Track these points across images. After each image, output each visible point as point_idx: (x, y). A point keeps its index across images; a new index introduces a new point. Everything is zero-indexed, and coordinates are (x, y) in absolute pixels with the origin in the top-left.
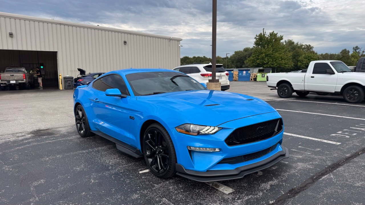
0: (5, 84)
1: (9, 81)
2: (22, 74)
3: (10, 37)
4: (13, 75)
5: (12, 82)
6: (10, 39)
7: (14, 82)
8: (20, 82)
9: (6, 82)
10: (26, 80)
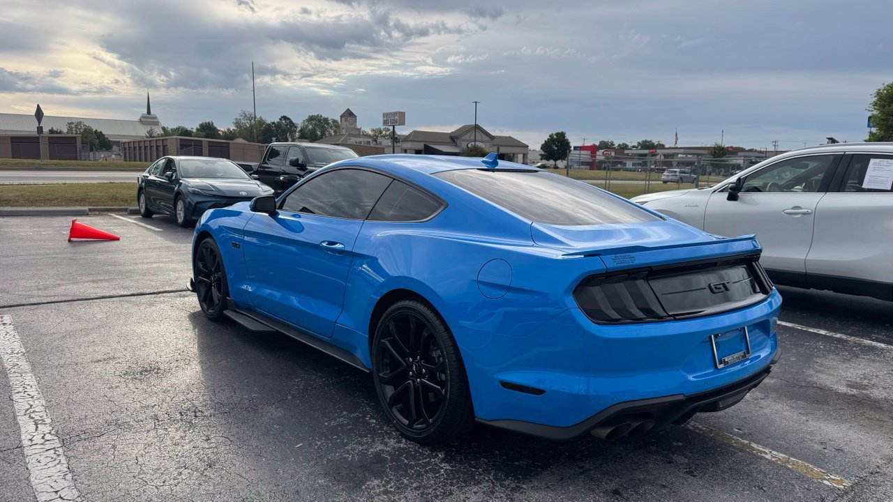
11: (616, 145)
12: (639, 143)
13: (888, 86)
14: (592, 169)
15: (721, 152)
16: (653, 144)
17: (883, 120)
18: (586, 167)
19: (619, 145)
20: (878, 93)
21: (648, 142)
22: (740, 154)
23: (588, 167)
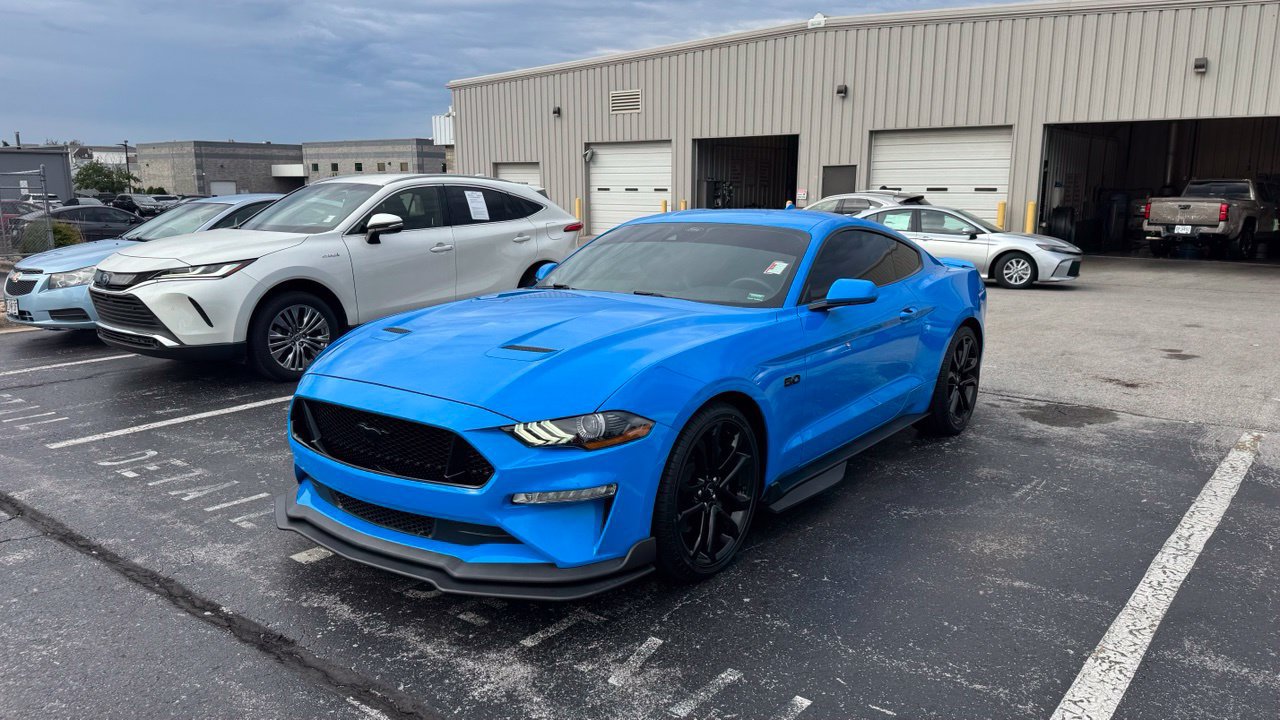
0: (1158, 234)
1: (1170, 227)
2: (1219, 205)
3: (1198, 73)
4: (1188, 207)
5: (1180, 230)
6: (1194, 81)
7: (1185, 230)
8: (1205, 230)
9: (1160, 229)
10: (1227, 225)
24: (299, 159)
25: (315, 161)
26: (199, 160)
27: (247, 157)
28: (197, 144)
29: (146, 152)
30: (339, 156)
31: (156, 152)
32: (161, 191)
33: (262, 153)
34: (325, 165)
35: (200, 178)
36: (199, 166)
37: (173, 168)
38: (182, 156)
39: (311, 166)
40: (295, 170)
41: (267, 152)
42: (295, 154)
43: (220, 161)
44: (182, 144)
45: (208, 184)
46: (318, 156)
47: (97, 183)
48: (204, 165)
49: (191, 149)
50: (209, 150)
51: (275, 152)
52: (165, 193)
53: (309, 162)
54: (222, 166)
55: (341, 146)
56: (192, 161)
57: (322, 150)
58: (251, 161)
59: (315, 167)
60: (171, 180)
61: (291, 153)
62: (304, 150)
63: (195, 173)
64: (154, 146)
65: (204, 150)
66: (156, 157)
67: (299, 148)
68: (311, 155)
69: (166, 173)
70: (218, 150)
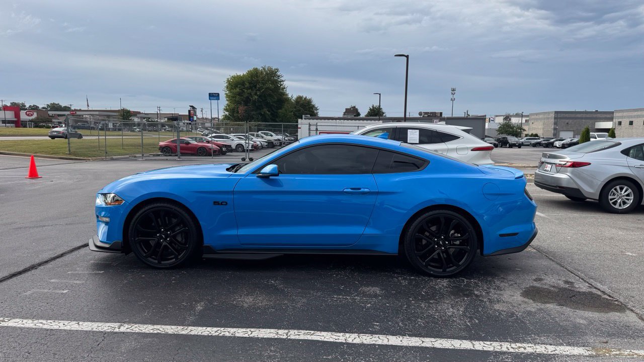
11: (27, 106)
12: (48, 105)
13: (232, 77)
14: (17, 126)
15: (128, 114)
16: (61, 106)
17: (233, 97)
18: (12, 125)
19: (30, 106)
20: (228, 81)
21: (56, 104)
22: (138, 115)
23: (14, 125)
24: (611, 119)
25: (620, 120)
26: (556, 120)
27: (582, 118)
28: (556, 112)
29: (533, 117)
30: (634, 117)
31: (537, 117)
32: (536, 135)
33: (591, 116)
34: (626, 122)
35: (555, 129)
36: (555, 124)
37: (544, 124)
38: (548, 118)
39: (617, 123)
40: (608, 125)
41: (595, 116)
42: (609, 116)
43: (567, 121)
44: (549, 113)
45: (559, 132)
46: (622, 117)
47: (507, 131)
48: (558, 123)
49: (553, 115)
50: (562, 115)
51: (599, 115)
52: (538, 136)
53: (616, 121)
54: (567, 123)
55: (638, 111)
56: (553, 120)
57: (625, 114)
58: (584, 120)
59: (620, 123)
60: (542, 130)
61: (608, 116)
62: (615, 114)
63: (553, 127)
64: (537, 114)
65: (559, 116)
66: (537, 119)
67: (612, 113)
68: (618, 116)
69: (540, 127)
70: (567, 115)
